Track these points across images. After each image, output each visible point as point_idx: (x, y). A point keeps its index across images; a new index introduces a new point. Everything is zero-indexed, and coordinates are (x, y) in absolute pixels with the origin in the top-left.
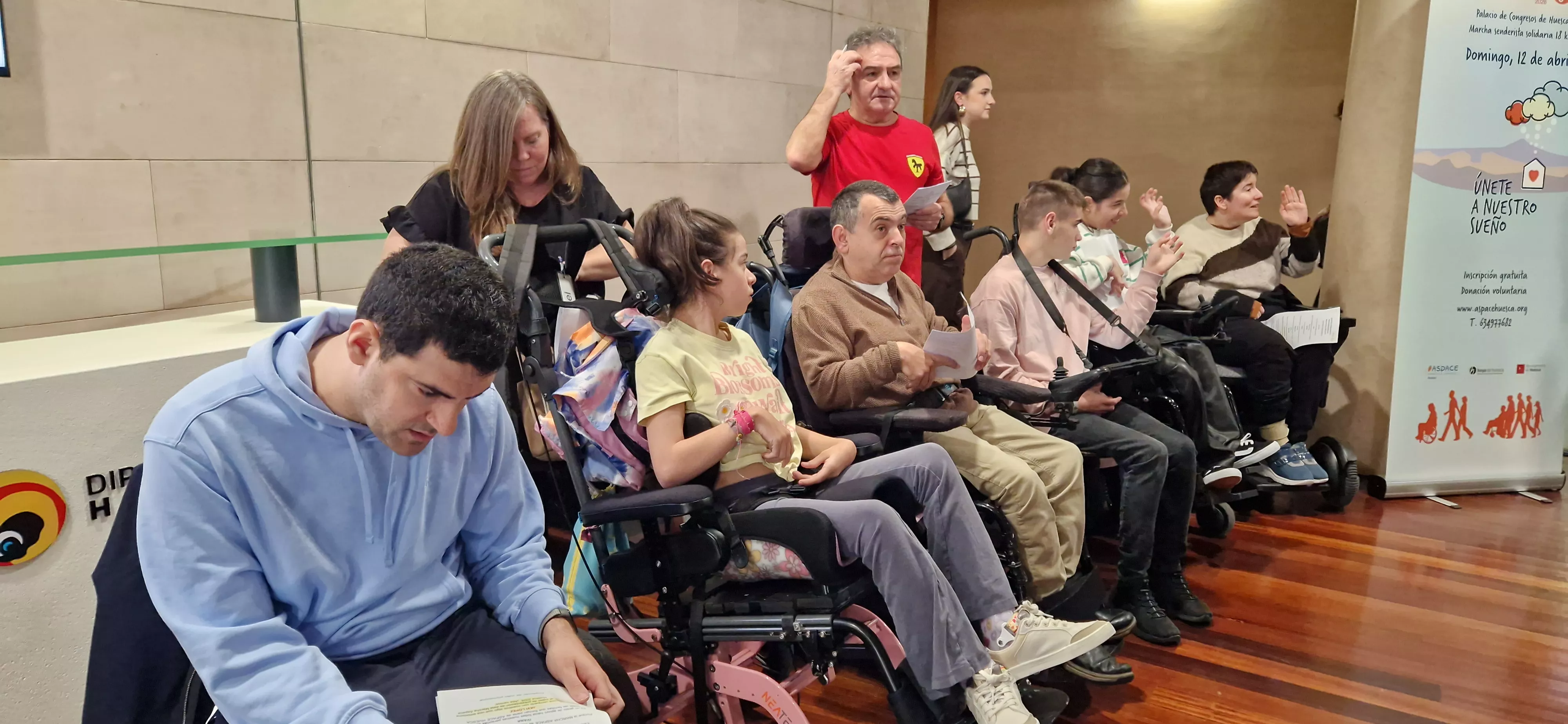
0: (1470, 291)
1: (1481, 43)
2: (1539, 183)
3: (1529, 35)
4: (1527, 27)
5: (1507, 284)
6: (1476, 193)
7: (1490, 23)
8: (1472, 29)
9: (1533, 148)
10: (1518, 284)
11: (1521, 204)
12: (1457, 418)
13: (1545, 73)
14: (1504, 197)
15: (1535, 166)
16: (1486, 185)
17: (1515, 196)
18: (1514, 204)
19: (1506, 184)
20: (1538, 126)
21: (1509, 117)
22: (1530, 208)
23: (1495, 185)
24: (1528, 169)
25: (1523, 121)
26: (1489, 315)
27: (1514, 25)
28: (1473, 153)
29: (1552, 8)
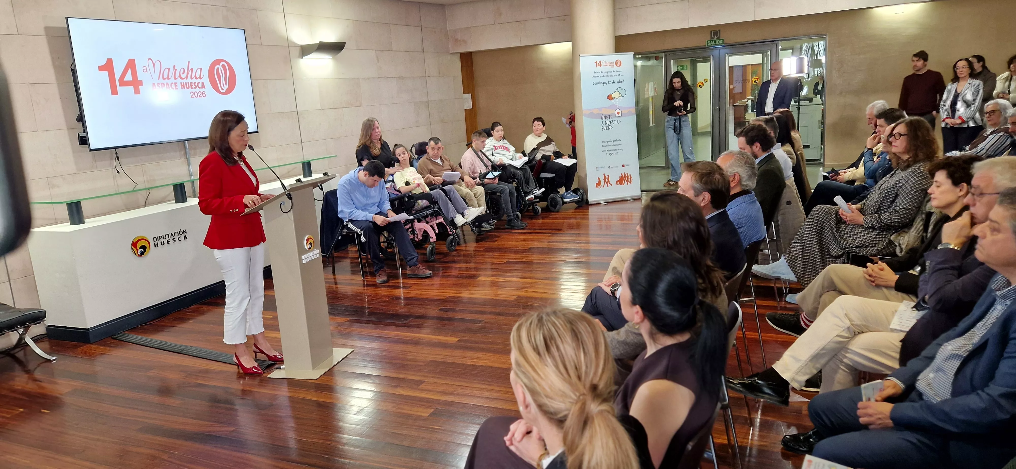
0: (605, 146)
1: (597, 80)
2: (620, 115)
3: (610, 76)
4: (609, 74)
5: (615, 143)
6: (602, 120)
7: (598, 75)
8: (593, 77)
9: (617, 106)
10: (618, 143)
11: (616, 121)
12: (607, 181)
13: (616, 86)
14: (611, 120)
15: (618, 110)
16: (605, 117)
17: (614, 119)
18: (614, 122)
19: (611, 116)
20: (617, 100)
21: (609, 98)
22: (618, 122)
23: (608, 117)
24: (616, 112)
25: (613, 99)
26: (611, 152)
27: (606, 74)
28: (600, 109)
29: (616, 68)
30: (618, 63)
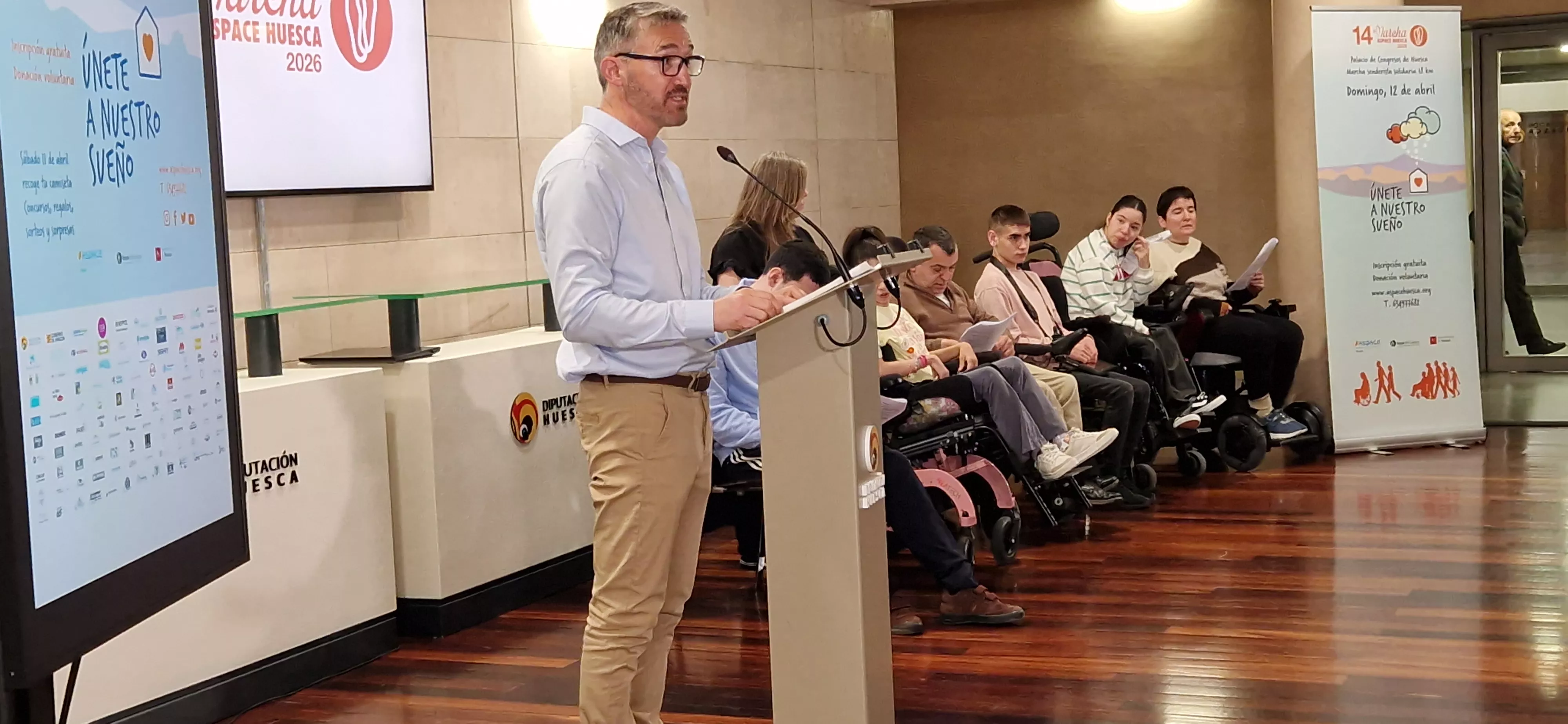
0: (1380, 279)
1: (1357, 82)
2: (1423, 187)
3: (1396, 72)
4: (1393, 66)
5: (1410, 271)
6: (1373, 199)
7: (1362, 66)
8: (1349, 72)
9: (1414, 161)
10: (1419, 270)
11: (1412, 205)
12: (1386, 383)
13: (1413, 101)
14: (1397, 201)
15: (1418, 174)
16: (1382, 192)
17: (1405, 199)
18: (1406, 206)
19: (1396, 190)
20: (1415, 143)
21: (1390, 137)
22: (1420, 209)
23: (1387, 192)
24: (1413, 177)
26: (1399, 297)
27: (1384, 66)
28: (1366, 168)
29: (1412, 50)
30: (1419, 36)
